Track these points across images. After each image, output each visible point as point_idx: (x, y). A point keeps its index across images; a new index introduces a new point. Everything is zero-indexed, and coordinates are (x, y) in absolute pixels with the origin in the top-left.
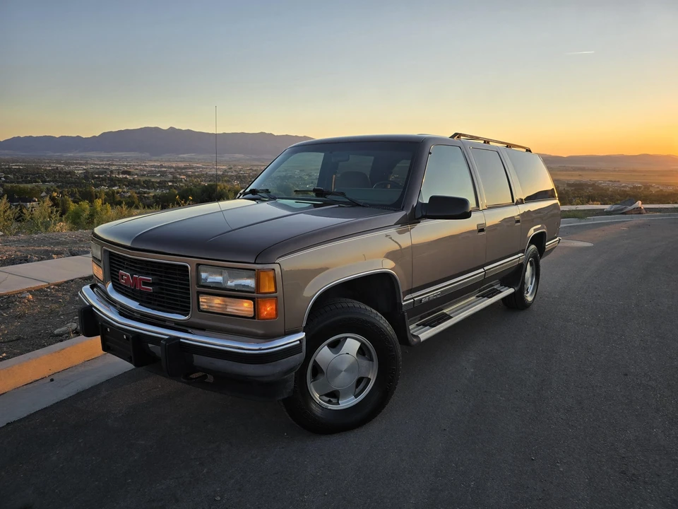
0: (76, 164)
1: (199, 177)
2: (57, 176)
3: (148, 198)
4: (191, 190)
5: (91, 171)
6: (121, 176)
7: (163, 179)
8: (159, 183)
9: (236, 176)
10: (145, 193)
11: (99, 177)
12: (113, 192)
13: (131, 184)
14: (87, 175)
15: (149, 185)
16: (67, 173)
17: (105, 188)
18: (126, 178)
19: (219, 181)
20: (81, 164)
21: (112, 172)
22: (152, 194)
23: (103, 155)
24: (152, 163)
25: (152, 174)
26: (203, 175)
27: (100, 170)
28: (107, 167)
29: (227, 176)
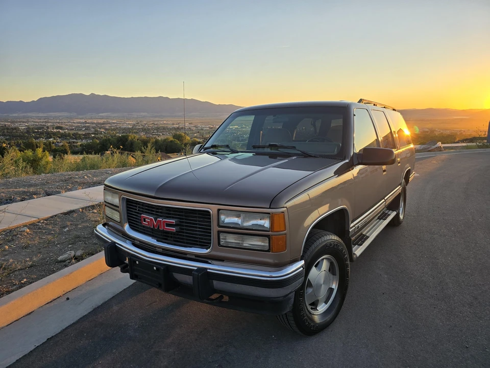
0: (20, 122)
1: (114, 130)
2: (6, 131)
3: (76, 146)
4: (109, 140)
5: (31, 127)
6: (55, 130)
7: (87, 132)
8: (84, 135)
9: (142, 129)
10: (74, 142)
11: (38, 132)
12: (50, 143)
13: (63, 136)
14: (28, 131)
15: (76, 136)
16: (13, 129)
17: (43, 140)
18: (59, 132)
19: (130, 132)
20: (23, 122)
21: (48, 127)
22: (80, 144)
23: (41, 115)
24: (78, 121)
25: (79, 128)
26: (117, 128)
27: (39, 126)
28: (44, 124)
29: (135, 129)
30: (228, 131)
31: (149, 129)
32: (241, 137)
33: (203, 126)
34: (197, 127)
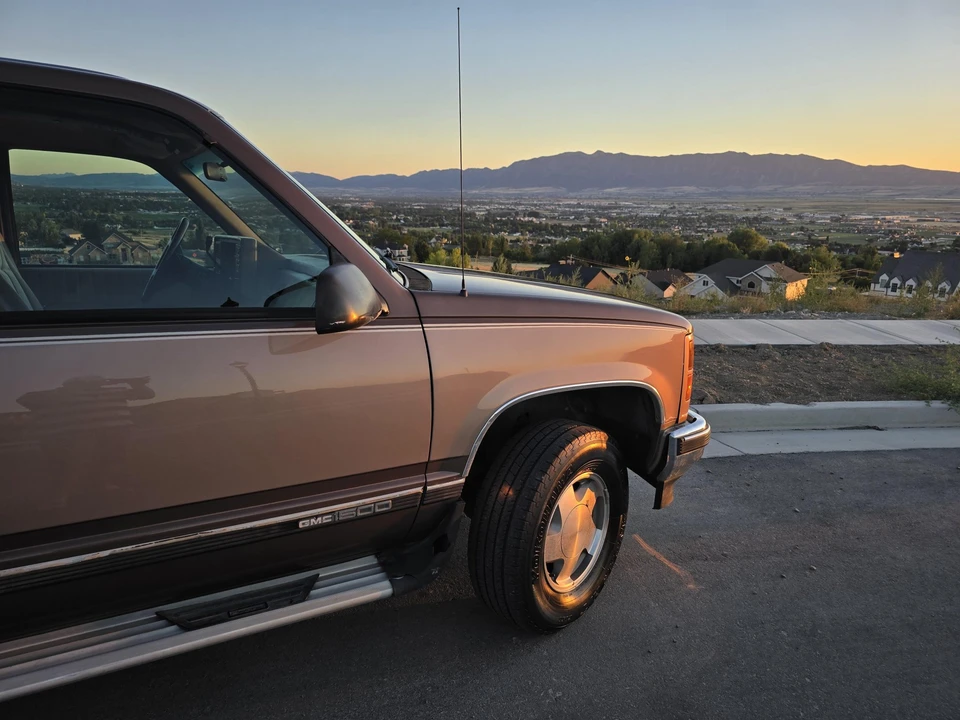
0: (480, 203)
1: (625, 220)
2: (457, 218)
5: (493, 212)
6: (526, 219)
7: (578, 222)
8: (570, 228)
9: (679, 219)
10: (549, 242)
11: (501, 221)
12: (503, 240)
13: (537, 229)
14: (489, 217)
15: (558, 230)
16: (467, 215)
17: (504, 235)
18: (532, 221)
20: (484, 204)
21: (517, 214)
22: (559, 244)
23: (512, 191)
24: (567, 201)
25: (565, 215)
26: (631, 217)
27: (505, 211)
28: (513, 207)
29: (665, 219)
30: (880, 226)
31: (691, 221)
32: (914, 242)
33: (816, 215)
34: (801, 218)
